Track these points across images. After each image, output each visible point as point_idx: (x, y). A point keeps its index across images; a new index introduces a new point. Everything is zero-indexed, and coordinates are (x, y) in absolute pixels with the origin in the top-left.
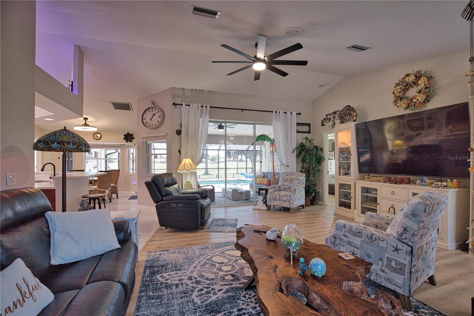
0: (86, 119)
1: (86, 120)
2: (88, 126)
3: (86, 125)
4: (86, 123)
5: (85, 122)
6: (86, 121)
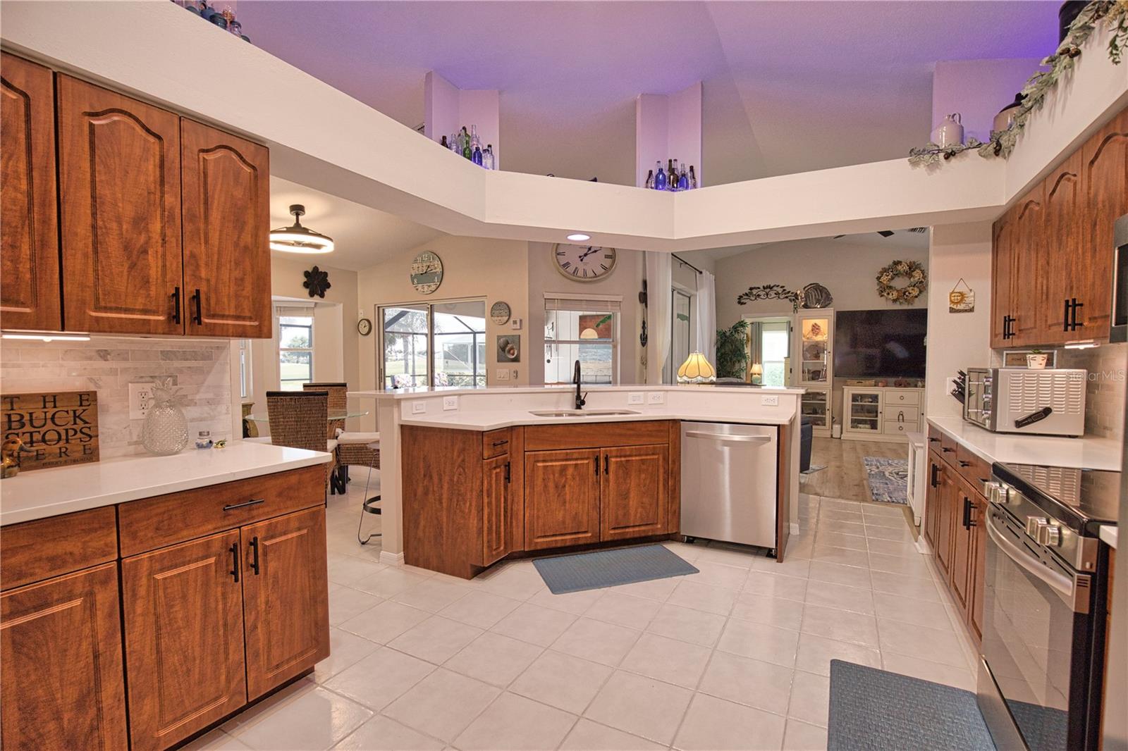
0: (298, 210)
1: (298, 215)
2: (305, 231)
3: (297, 229)
4: (297, 224)
5: (295, 222)
6: (300, 217)
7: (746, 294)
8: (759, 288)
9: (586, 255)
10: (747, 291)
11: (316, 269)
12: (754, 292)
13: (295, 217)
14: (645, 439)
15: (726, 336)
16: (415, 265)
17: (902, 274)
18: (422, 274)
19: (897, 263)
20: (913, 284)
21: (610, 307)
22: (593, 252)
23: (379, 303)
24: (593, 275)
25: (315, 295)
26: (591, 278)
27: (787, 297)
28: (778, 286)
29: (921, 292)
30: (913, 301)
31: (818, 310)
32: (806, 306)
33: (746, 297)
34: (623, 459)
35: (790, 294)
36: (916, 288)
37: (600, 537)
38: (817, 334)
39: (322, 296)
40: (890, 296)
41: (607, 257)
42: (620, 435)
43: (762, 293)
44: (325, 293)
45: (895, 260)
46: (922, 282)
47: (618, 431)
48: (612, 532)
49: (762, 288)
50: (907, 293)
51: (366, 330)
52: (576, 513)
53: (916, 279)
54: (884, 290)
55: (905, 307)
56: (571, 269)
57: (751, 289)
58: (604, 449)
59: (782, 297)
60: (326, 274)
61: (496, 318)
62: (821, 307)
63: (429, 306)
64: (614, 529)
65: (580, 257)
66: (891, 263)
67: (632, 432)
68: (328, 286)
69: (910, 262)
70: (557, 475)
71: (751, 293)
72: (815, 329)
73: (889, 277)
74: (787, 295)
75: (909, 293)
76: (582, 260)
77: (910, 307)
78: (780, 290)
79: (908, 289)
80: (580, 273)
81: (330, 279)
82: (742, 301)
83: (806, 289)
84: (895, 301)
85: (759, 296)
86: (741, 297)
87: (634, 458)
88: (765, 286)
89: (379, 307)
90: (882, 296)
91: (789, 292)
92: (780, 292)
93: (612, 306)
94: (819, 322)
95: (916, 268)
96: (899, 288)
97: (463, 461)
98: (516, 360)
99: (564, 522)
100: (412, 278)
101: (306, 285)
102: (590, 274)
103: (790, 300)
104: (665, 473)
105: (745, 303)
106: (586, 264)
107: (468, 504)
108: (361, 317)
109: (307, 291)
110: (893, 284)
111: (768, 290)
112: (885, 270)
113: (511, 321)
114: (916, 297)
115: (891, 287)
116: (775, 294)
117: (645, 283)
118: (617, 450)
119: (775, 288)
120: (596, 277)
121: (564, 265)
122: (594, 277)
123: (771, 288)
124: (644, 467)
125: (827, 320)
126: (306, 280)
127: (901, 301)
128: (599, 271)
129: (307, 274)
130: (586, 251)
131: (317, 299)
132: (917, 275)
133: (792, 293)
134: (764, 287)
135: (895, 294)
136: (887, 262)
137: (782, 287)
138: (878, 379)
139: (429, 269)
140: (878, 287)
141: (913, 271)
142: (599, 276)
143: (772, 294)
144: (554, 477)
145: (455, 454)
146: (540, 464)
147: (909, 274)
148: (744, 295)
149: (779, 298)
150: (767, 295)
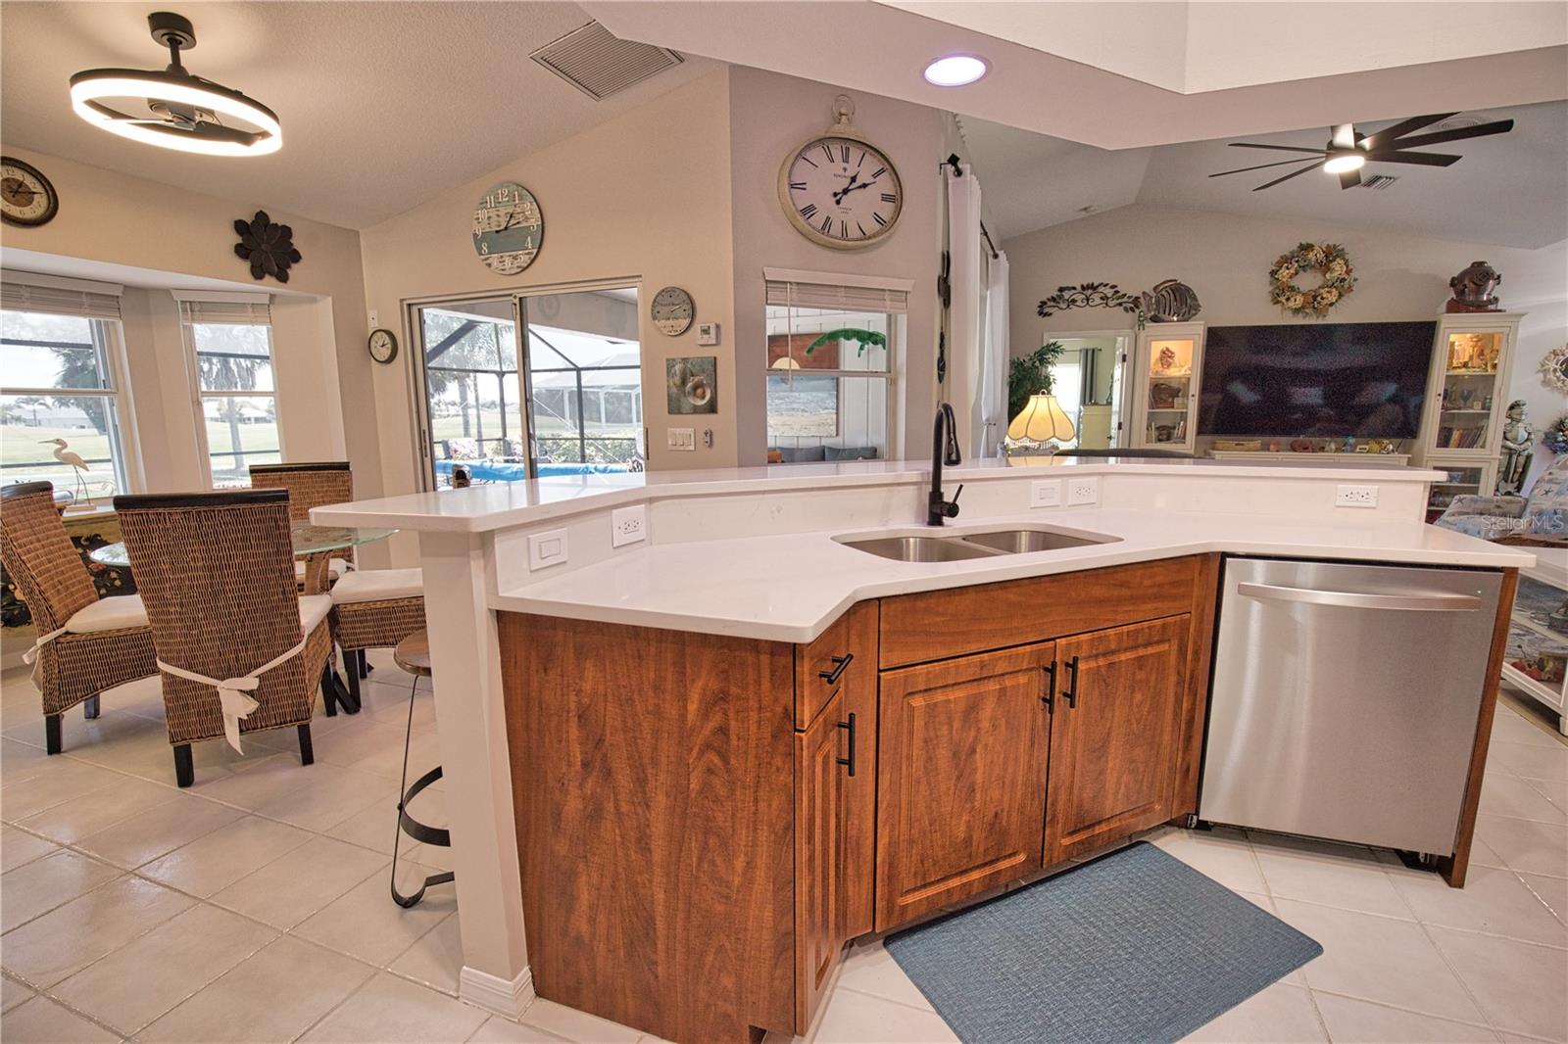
7: (1053, 299)
8: (1074, 288)
9: (846, 191)
10: (1055, 293)
11: (261, 216)
12: (1066, 295)
13: (168, 51)
14: (1149, 606)
15: (1024, 370)
16: (482, 214)
17: (1313, 267)
18: (497, 232)
19: (1306, 248)
20: (1330, 283)
21: (888, 303)
22: (860, 187)
23: (412, 294)
24: (859, 234)
25: (267, 277)
26: (857, 240)
27: (1120, 304)
28: (1106, 285)
29: (1340, 296)
30: (1327, 310)
31: (1174, 325)
32: (1155, 319)
33: (1052, 304)
34: (1101, 662)
35: (1125, 299)
36: (1334, 290)
37: (1042, 860)
38: (1169, 365)
39: (283, 278)
40: (1291, 304)
41: (886, 198)
42: (1100, 602)
43: (1079, 297)
44: (289, 272)
45: (1304, 242)
46: (1343, 280)
47: (1097, 591)
48: (1066, 841)
49: (1079, 288)
50: (1319, 299)
51: (386, 353)
52: (996, 814)
53: (1336, 274)
54: (1280, 292)
55: (1312, 320)
56: (818, 220)
57: (1061, 290)
58: (1063, 641)
59: (1111, 303)
60: (287, 232)
61: (663, 322)
62: (1178, 321)
63: (517, 301)
64: (1071, 834)
65: (835, 195)
66: (1295, 248)
67: (1125, 592)
68: (296, 257)
69: (1328, 246)
70: (956, 725)
71: (1061, 297)
72: (1166, 356)
73: (1292, 271)
74: (1120, 301)
75: (1322, 298)
76: (838, 202)
77: (1320, 321)
78: (1109, 292)
79: (1322, 291)
80: (836, 229)
81: (297, 242)
82: (1045, 311)
83: (1158, 290)
84: (1297, 311)
85: (1074, 301)
86: (1043, 303)
87: (1123, 657)
88: (1085, 285)
89: (409, 305)
90: (1278, 302)
91: (1125, 295)
92: (1109, 295)
93: (891, 300)
94: (1172, 345)
95: (1337, 256)
96: (1304, 288)
97: (723, 731)
98: (712, 408)
99: (968, 841)
100: (478, 241)
101: (241, 251)
102: (853, 232)
103: (1126, 309)
104: (1178, 683)
105: (1051, 314)
106: (846, 211)
107: (740, 863)
108: (373, 325)
109: (245, 266)
110: (1295, 282)
111: (1090, 291)
112: (1285, 260)
113: (697, 327)
114: (1332, 304)
115: (1292, 289)
116: (1102, 298)
117: (946, 260)
118: (1092, 640)
119: (1101, 289)
120: (865, 239)
121: (804, 211)
122: (861, 240)
123: (1093, 287)
124: (1140, 675)
125: (1192, 342)
126: (238, 240)
127: (1307, 311)
128: (872, 226)
129: (240, 226)
130: (845, 183)
131: (269, 285)
132: (1338, 268)
133: (1129, 297)
134: (1082, 286)
135: (1300, 300)
136: (1289, 246)
137: (1113, 287)
138: (1267, 439)
139: (513, 222)
140: (1271, 288)
141: (1331, 261)
142: (870, 238)
143: (1096, 298)
144: (951, 732)
145: (693, 707)
146: (918, 702)
147: (1324, 266)
148: (1048, 299)
149: (1107, 304)
150: (1088, 300)
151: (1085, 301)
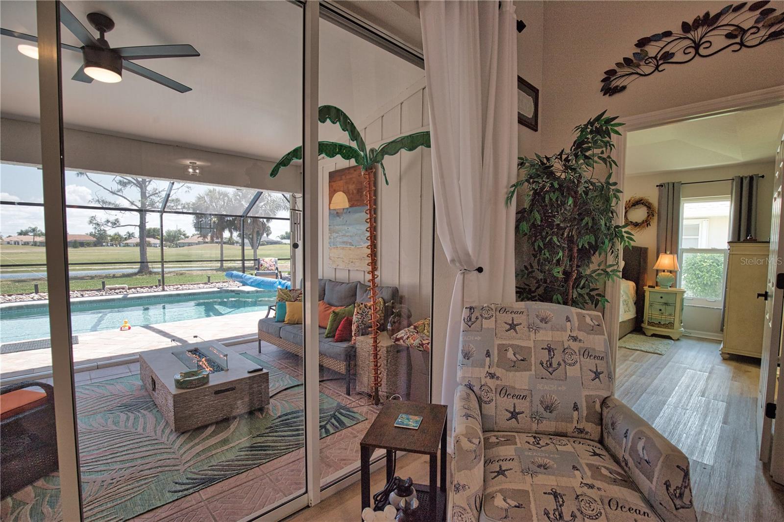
7: (628, 62)
8: (668, 34)
10: (630, 51)
12: (652, 50)
28: (739, 9)
33: (627, 70)
43: (679, 47)
49: (677, 30)
59: (752, 41)
71: (643, 55)
78: (746, 19)
82: (614, 84)
85: (668, 56)
86: (611, 74)
88: (690, 22)
92: (748, 25)
105: (624, 88)
111: (702, 30)
116: (729, 36)
119: (728, 19)
137: (757, 7)
143: (718, 39)
148: (618, 65)
149: (742, 44)
150: (697, 46)
151: (693, 51)
